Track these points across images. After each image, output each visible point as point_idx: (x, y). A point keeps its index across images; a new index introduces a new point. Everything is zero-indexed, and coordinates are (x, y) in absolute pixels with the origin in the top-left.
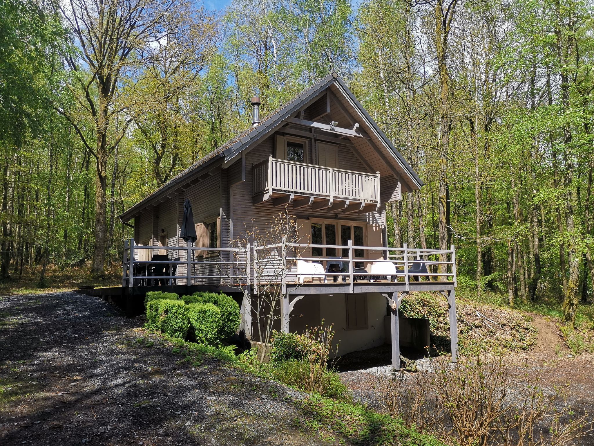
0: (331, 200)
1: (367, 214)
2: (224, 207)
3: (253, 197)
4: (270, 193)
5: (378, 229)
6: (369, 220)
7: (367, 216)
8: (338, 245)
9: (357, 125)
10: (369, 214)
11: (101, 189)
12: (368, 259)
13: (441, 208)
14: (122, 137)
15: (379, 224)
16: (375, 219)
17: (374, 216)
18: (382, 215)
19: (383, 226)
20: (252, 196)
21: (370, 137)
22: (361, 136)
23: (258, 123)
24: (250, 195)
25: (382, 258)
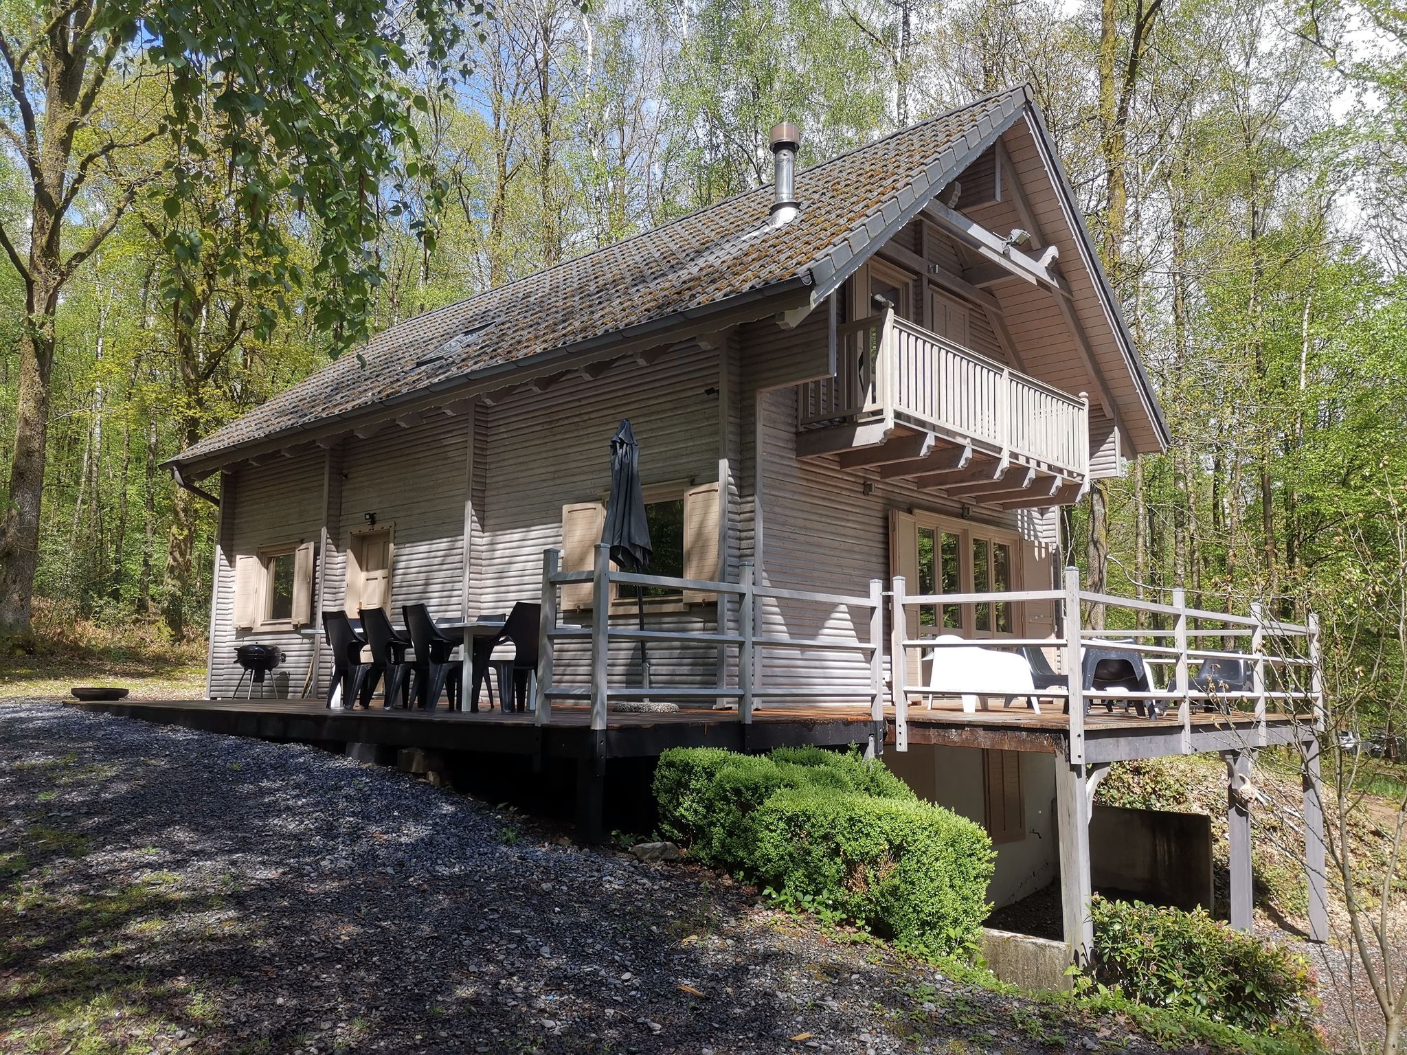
0: (1005, 463)
1: (1019, 511)
2: (731, 455)
3: (797, 434)
4: (890, 423)
5: (1043, 555)
6: (1023, 528)
7: (1019, 517)
8: (968, 592)
9: (1052, 251)
10: (1022, 512)
11: (37, 379)
12: (1023, 637)
13: (1096, 508)
14: (113, 227)
15: (1041, 540)
16: (1034, 524)
17: (1030, 518)
18: (1047, 516)
19: (1054, 546)
20: (794, 430)
21: (1070, 292)
22: (1055, 283)
23: (797, 205)
24: (790, 425)
25: (1053, 635)
